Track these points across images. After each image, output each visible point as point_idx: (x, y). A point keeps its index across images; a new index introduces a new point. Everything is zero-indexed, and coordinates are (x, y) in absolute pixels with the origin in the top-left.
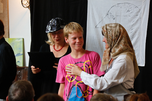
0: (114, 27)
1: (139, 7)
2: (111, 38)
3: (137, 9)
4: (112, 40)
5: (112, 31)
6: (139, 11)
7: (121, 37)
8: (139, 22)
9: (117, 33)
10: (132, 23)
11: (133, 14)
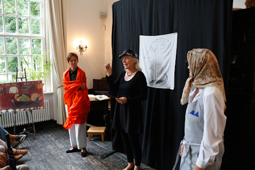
0: (199, 53)
1: (170, 41)
2: (194, 65)
3: (169, 43)
4: (195, 68)
5: (196, 58)
6: (170, 45)
7: (207, 66)
8: (170, 53)
9: (201, 60)
10: (165, 54)
11: (167, 47)
